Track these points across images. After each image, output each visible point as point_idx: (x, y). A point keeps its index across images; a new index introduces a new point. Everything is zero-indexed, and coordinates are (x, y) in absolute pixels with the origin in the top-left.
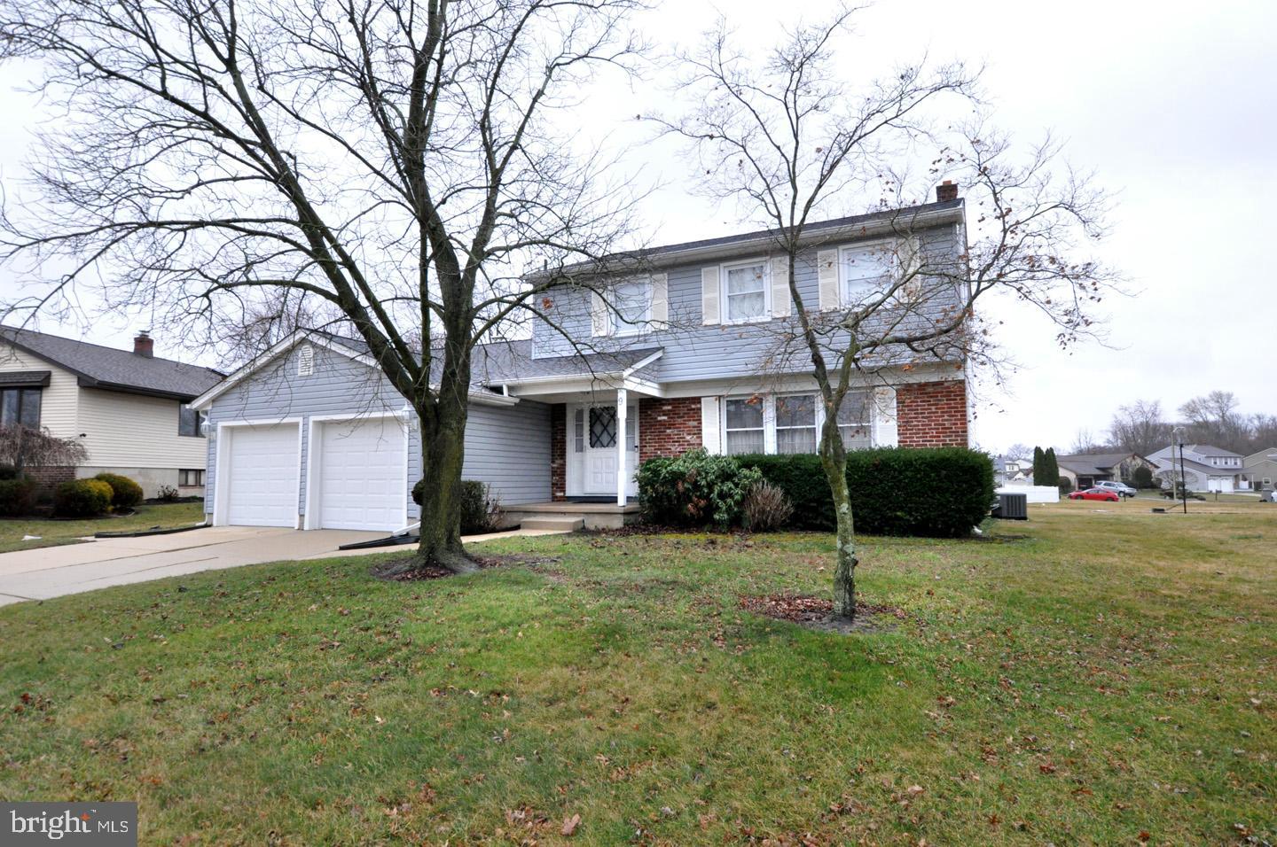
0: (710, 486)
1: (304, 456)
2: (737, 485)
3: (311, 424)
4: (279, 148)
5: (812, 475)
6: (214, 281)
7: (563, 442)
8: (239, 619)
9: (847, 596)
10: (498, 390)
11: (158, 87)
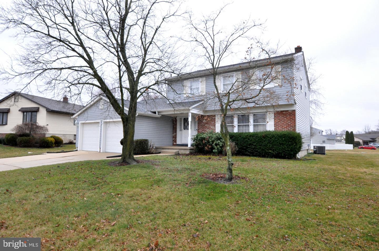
0: (213, 142)
1: (101, 131)
2: (221, 141)
3: (103, 122)
4: (85, 46)
5: (245, 139)
6: (70, 83)
7: (176, 128)
8: (68, 174)
9: (230, 173)
10: (155, 113)
11: (47, 33)
